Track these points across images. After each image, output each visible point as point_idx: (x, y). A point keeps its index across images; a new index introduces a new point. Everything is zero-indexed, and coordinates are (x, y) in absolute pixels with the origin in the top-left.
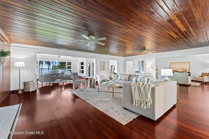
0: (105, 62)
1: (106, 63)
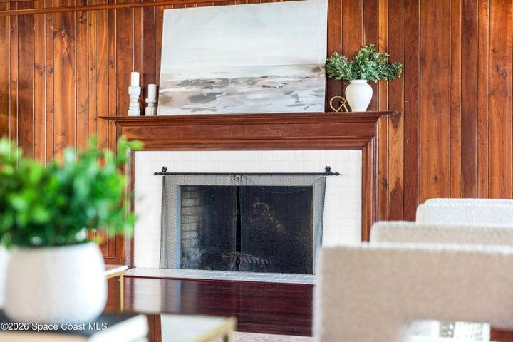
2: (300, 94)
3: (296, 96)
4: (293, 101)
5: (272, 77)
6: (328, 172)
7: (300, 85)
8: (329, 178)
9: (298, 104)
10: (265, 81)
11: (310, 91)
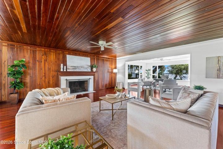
8: (90, 79)
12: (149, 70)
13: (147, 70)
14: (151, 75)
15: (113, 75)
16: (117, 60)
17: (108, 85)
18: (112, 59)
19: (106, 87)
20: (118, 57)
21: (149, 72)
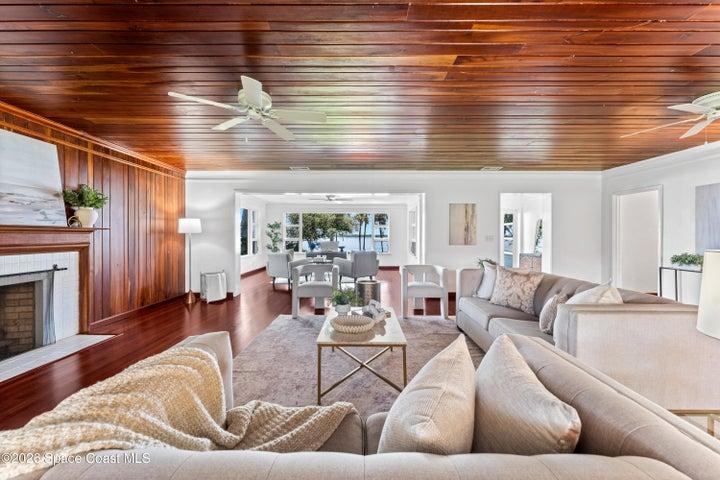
0: (474, 205)
1: (477, 209)
2: (47, 212)
3: (43, 213)
4: (42, 217)
5: (18, 195)
6: (55, 268)
7: (46, 205)
8: (56, 273)
9: (46, 219)
10: (12, 198)
11: (54, 211)
12: (277, 226)
13: (271, 226)
14: (281, 240)
15: (174, 244)
16: (187, 182)
17: (152, 291)
18: (167, 171)
19: (142, 304)
20: (190, 169)
21: (276, 231)
